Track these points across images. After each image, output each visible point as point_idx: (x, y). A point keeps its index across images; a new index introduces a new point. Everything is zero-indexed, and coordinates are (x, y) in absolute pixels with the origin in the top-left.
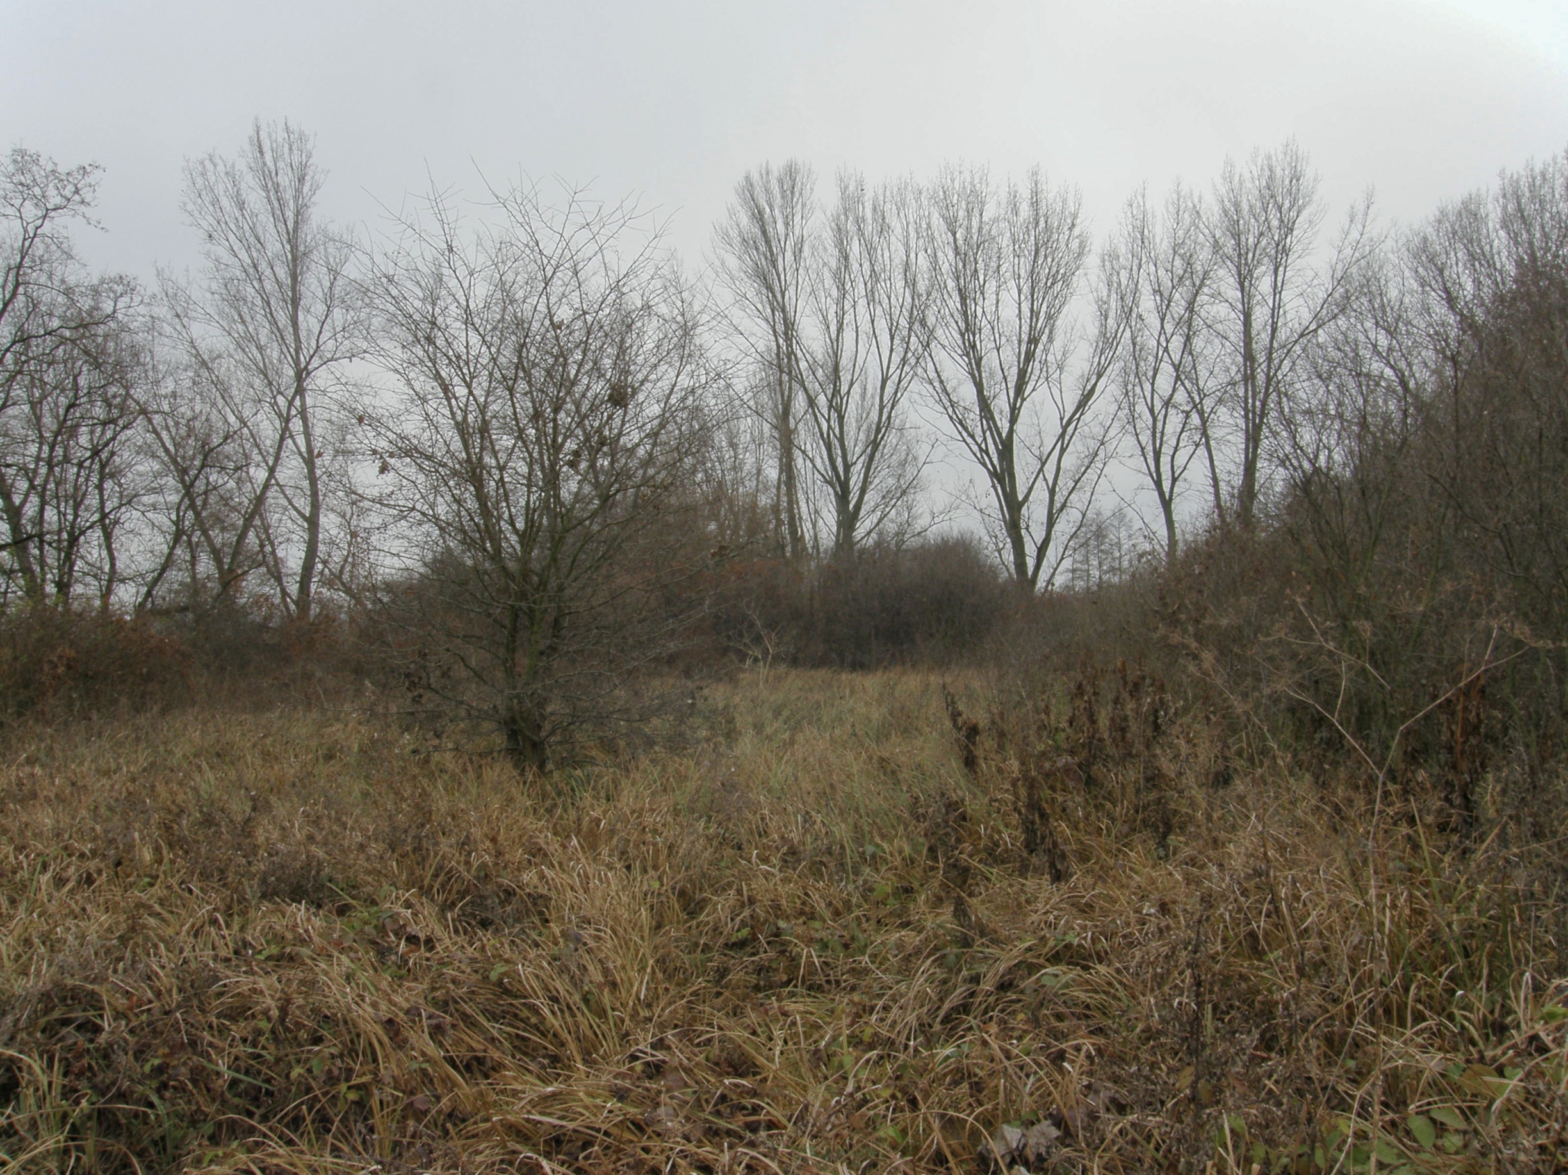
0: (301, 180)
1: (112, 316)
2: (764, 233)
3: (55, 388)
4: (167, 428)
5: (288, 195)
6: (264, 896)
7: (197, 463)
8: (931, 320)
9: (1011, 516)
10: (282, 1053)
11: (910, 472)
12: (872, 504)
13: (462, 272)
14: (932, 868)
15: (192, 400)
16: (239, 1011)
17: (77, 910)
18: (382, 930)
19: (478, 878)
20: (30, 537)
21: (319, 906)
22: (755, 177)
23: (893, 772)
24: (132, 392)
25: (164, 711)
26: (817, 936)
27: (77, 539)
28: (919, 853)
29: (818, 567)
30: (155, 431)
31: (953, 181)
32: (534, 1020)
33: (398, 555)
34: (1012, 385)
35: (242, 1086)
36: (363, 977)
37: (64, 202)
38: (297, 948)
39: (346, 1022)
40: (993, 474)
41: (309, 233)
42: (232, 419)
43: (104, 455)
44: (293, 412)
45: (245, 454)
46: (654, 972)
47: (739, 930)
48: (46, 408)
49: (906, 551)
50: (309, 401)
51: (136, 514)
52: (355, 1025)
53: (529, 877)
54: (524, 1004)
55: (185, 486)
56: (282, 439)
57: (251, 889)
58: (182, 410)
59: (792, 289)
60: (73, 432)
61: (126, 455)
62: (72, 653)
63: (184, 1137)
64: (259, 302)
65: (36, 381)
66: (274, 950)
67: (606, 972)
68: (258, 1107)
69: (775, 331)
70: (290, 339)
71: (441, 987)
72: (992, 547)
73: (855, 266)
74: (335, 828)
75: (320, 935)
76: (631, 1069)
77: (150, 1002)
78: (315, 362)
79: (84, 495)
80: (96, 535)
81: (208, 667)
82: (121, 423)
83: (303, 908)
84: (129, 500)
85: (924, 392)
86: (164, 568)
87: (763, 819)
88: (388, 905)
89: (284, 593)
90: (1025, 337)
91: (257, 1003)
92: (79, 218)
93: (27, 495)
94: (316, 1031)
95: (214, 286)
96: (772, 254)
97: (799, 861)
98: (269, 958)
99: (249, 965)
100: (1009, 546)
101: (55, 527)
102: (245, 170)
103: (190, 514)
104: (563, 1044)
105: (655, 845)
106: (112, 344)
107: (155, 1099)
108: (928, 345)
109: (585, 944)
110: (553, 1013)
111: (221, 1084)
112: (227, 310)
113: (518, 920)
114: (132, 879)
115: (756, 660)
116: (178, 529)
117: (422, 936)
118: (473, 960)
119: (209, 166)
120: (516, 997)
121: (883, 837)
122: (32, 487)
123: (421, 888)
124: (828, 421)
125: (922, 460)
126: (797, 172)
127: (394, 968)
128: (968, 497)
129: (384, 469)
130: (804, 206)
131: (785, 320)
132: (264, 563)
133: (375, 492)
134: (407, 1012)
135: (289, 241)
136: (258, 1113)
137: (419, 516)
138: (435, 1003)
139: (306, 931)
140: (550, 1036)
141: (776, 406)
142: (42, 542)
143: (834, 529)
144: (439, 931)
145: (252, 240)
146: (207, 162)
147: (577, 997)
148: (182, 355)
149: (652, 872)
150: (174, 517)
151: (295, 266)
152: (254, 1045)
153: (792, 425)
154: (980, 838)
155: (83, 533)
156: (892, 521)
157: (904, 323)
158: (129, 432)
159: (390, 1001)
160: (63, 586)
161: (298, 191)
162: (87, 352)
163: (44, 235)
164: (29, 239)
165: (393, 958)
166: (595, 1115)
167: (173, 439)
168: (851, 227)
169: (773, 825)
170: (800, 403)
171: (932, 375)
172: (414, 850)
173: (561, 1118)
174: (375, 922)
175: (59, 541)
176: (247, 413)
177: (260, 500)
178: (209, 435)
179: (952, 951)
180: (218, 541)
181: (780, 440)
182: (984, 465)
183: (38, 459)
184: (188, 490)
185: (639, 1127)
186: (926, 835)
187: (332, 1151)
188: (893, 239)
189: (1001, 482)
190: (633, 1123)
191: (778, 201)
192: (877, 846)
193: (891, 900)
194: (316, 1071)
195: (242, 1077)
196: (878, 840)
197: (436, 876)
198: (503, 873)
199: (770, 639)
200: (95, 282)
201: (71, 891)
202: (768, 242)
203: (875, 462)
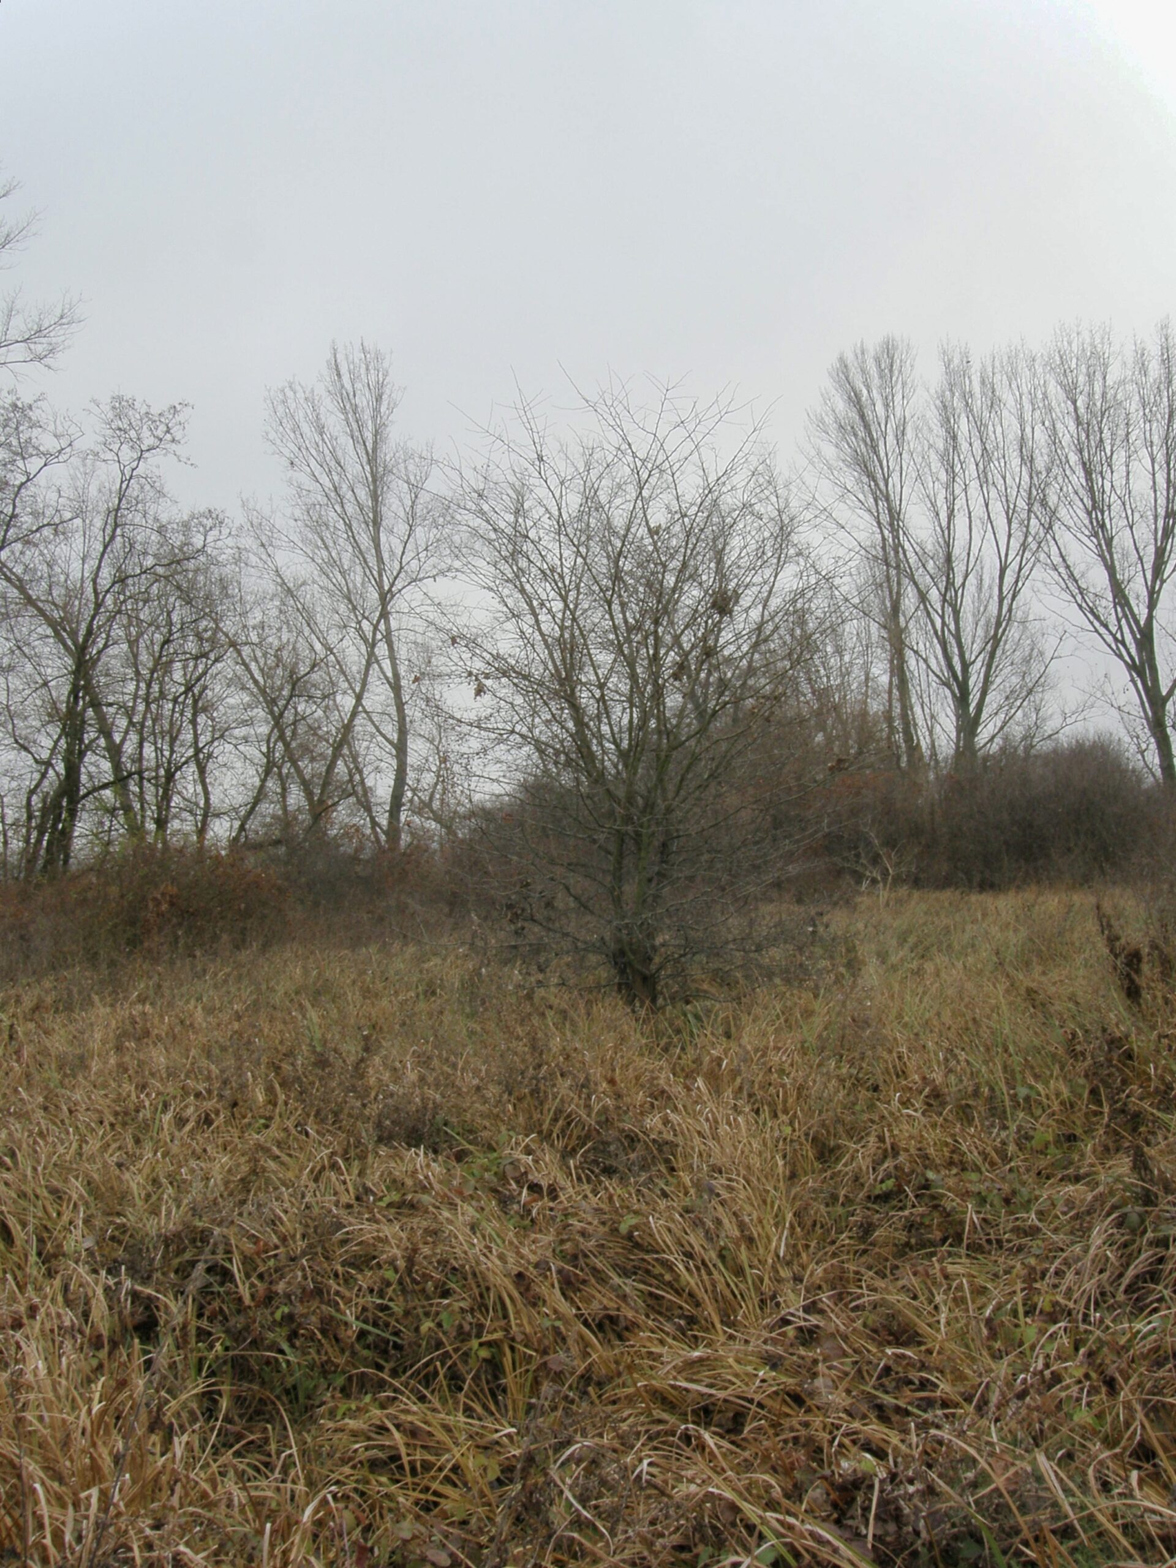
0: (379, 399)
1: (202, 550)
2: (862, 417)
3: (150, 625)
4: (256, 660)
5: (367, 416)
6: (380, 1140)
7: (285, 693)
8: (1052, 500)
9: (1154, 713)
10: (411, 1305)
11: (1036, 668)
12: (995, 706)
13: (553, 482)
14: (1095, 1113)
15: (279, 629)
16: (364, 1260)
17: (199, 1150)
18: (503, 1177)
19: (598, 1123)
20: (130, 775)
21: (435, 1152)
22: (850, 358)
23: (1043, 1005)
24: (221, 625)
25: (265, 947)
26: (974, 1188)
27: (173, 775)
28: (1080, 1096)
29: (937, 778)
30: (244, 664)
31: (1070, 343)
32: (668, 1277)
33: (498, 781)
34: (1149, 566)
35: (370, 1339)
36: (489, 1228)
37: (157, 443)
38: (419, 1196)
39: (474, 1275)
40: (1132, 667)
41: (387, 452)
42: (318, 646)
43: (196, 690)
44: (379, 636)
45: (331, 681)
46: (792, 1227)
47: (882, 1181)
48: (142, 644)
49: (1036, 756)
50: (394, 624)
51: (229, 747)
52: (484, 1279)
53: (653, 1121)
54: (657, 1260)
55: (274, 717)
56: (369, 665)
57: (367, 1133)
58: (270, 639)
59: (895, 476)
60: (167, 667)
61: (217, 688)
62: (173, 890)
63: (316, 1387)
64: (341, 525)
65: (134, 619)
66: (395, 1197)
67: (742, 1226)
68: (387, 1361)
69: (879, 523)
70: (372, 562)
71: (568, 1240)
72: (1133, 748)
73: (964, 446)
74: (445, 1068)
75: (440, 1182)
76: (784, 1334)
77: (276, 1247)
78: (399, 584)
79: (179, 731)
80: (191, 770)
81: (302, 902)
82: (212, 656)
83: (422, 1153)
84: (221, 734)
85: (1049, 580)
86: (257, 801)
87: (900, 1058)
88: (508, 1151)
89: (374, 824)
90: (1161, 512)
91: (383, 1252)
92: (171, 456)
93: (126, 732)
94: (445, 1283)
95: (298, 513)
96: (872, 439)
97: (943, 1104)
98: (390, 1205)
99: (371, 1212)
100: (1153, 746)
101: (153, 764)
102: (325, 394)
103: (280, 745)
104: (698, 1304)
105: (783, 1086)
106: (201, 578)
107: (285, 1346)
108: (1050, 527)
109: (718, 1195)
110: (688, 1269)
111: (350, 1335)
112: (310, 536)
113: (644, 1168)
114: (246, 1120)
115: (874, 881)
116: (268, 762)
117: (544, 1184)
118: (598, 1211)
119: (289, 394)
120: (648, 1252)
121: (1037, 1077)
122: (131, 723)
123: (540, 1133)
124: (942, 617)
125: (1048, 655)
126: (895, 348)
127: (517, 1218)
128: (1104, 693)
129: (480, 691)
130: (904, 384)
131: (890, 510)
132: (354, 793)
133: (472, 716)
134: (537, 1266)
135: (369, 462)
136: (388, 1366)
137: (519, 739)
138: (563, 1256)
139: (427, 1177)
140: (685, 1295)
141: (883, 603)
142: (142, 778)
143: (953, 735)
144: (562, 1181)
145: (333, 464)
146: (287, 390)
147: (713, 1255)
148: (269, 586)
149: (784, 1118)
150: (264, 749)
151: (376, 487)
152: (381, 1295)
153: (902, 624)
154: (1149, 1079)
155: (179, 768)
156: (1018, 724)
157: (1022, 504)
158: (219, 665)
159: (518, 1253)
160: (161, 823)
161: (377, 410)
162: (179, 588)
163: (139, 476)
164: (126, 480)
165: (516, 1207)
166: (747, 1384)
167: (262, 670)
168: (958, 403)
169: (912, 1065)
170: (910, 600)
171: (1057, 560)
172: (532, 1093)
173: (711, 1386)
174: (495, 1169)
175: (157, 777)
176: (333, 638)
177: (348, 728)
178: (297, 664)
179: (1134, 1210)
180: (308, 772)
181: (889, 640)
182: (1120, 657)
183: (136, 697)
184: (277, 721)
185: (797, 1399)
186: (1086, 1076)
187: (465, 1411)
188: (1005, 413)
189: (1141, 675)
190: (789, 1395)
191: (876, 381)
192: (1031, 1087)
193: (1052, 1149)
194: (445, 1326)
195: (370, 1328)
196: (1031, 1081)
197: (555, 1120)
198: (626, 1118)
199: (889, 857)
200: (186, 518)
201: (192, 1131)
202: (867, 427)
203: (996, 660)
